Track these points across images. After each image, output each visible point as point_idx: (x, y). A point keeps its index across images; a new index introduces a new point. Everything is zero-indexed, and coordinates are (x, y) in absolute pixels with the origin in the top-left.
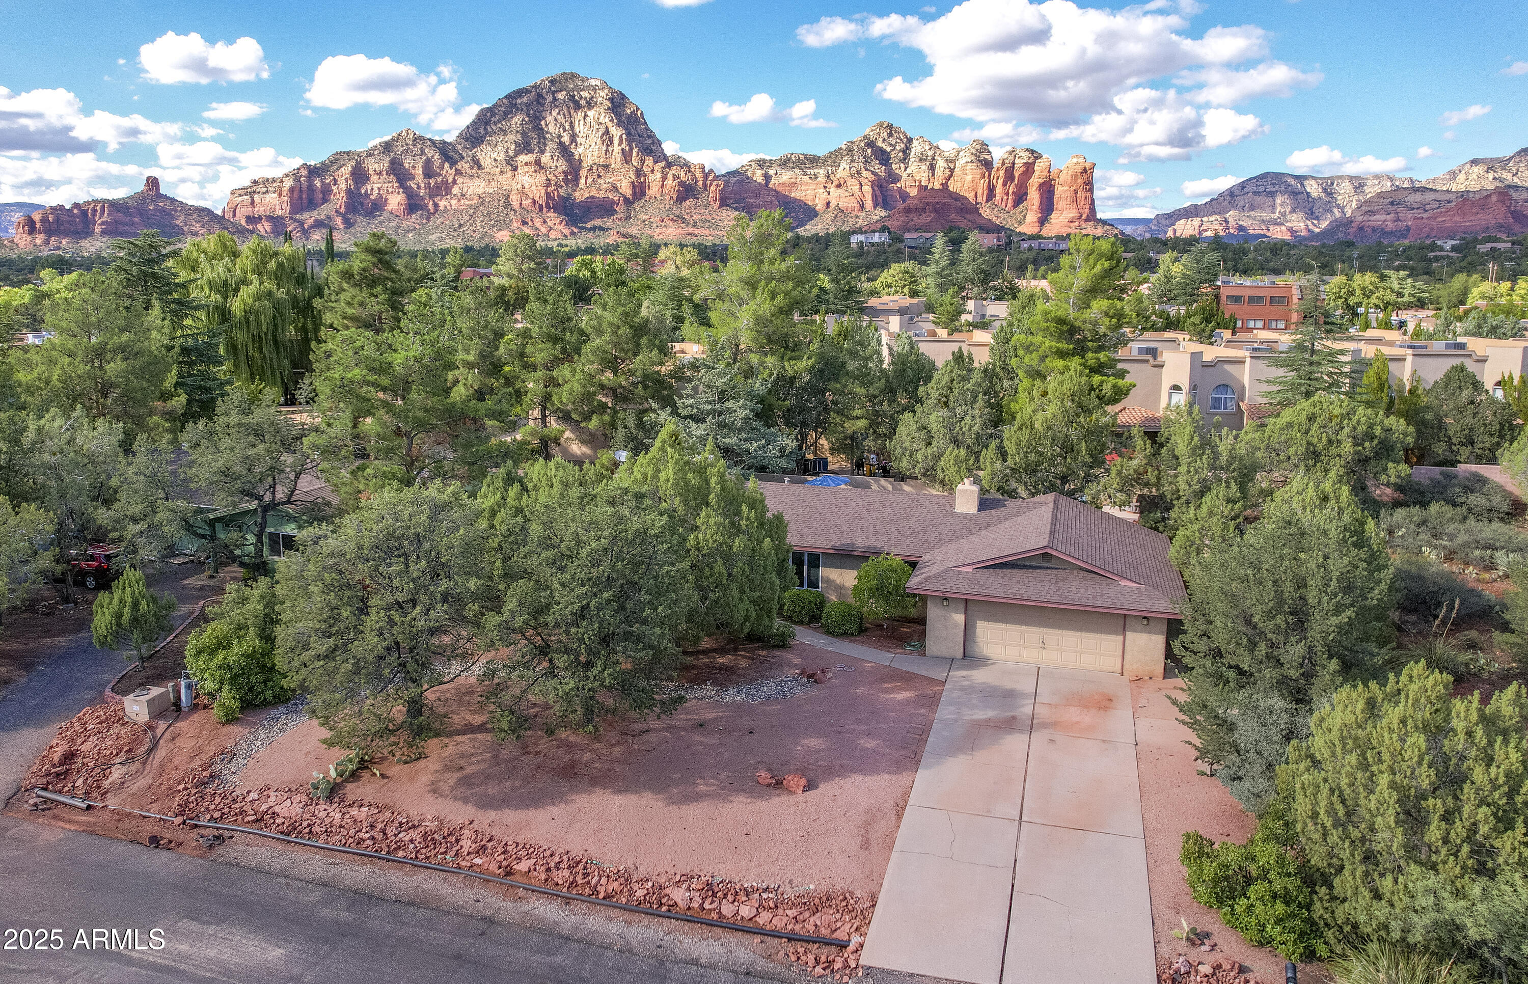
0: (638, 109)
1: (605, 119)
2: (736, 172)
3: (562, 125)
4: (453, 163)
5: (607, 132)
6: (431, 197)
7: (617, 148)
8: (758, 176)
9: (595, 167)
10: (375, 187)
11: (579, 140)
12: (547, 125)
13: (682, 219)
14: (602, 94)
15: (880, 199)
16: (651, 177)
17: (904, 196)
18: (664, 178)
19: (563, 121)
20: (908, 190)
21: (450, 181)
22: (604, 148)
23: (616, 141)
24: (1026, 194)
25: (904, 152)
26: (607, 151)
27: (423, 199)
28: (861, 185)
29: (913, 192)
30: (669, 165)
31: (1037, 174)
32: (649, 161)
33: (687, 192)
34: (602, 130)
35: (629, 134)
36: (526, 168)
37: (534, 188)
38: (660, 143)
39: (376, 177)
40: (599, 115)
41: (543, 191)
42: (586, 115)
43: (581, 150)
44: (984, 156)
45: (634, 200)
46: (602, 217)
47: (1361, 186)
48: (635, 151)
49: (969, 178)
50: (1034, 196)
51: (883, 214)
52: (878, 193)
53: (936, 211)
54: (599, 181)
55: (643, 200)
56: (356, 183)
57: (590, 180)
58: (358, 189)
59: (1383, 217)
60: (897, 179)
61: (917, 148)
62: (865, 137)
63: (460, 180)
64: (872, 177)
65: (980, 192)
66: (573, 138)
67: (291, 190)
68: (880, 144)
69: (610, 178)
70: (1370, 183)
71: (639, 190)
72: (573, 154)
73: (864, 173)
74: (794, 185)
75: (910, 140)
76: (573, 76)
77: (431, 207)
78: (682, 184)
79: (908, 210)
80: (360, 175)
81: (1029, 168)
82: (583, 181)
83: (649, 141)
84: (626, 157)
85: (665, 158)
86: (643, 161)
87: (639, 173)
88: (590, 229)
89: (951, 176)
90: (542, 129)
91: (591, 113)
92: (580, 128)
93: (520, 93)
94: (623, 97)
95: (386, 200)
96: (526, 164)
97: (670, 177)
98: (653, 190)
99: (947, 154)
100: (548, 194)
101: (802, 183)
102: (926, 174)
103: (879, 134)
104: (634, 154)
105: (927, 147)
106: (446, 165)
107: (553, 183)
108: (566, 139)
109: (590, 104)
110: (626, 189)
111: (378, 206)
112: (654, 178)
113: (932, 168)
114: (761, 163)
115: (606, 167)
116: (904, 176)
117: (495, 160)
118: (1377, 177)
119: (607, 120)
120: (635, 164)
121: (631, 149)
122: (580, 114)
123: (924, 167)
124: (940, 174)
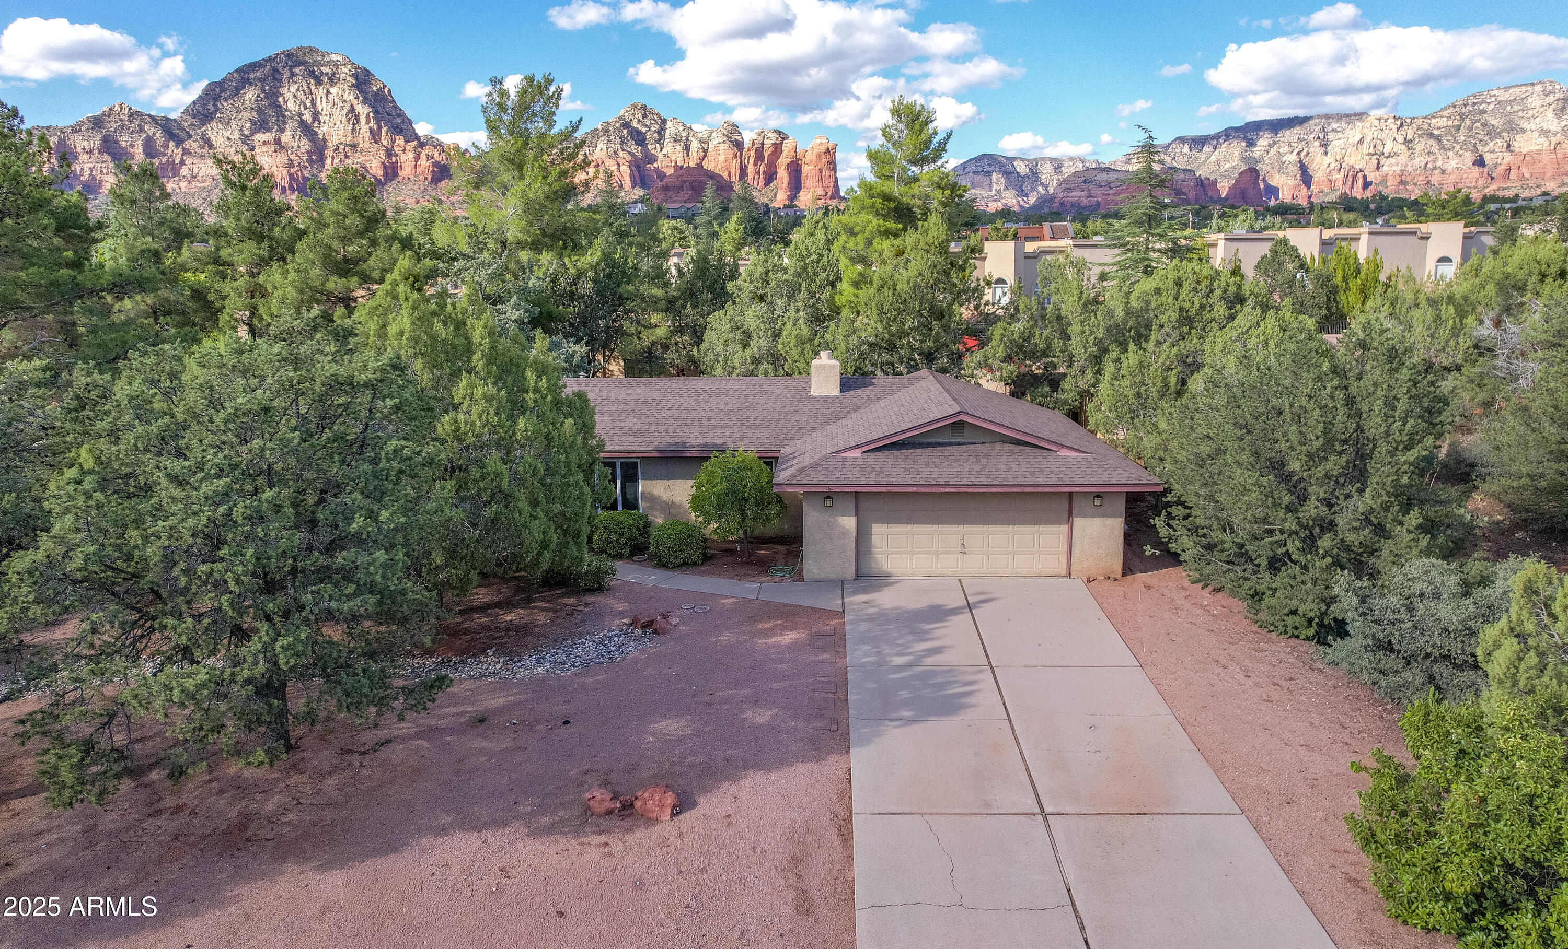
0: (385, 86)
1: (350, 96)
3: (302, 102)
4: (179, 142)
5: (352, 110)
7: (364, 128)
9: (341, 147)
10: (87, 165)
11: (322, 118)
12: (285, 102)
14: (345, 70)
15: (638, 179)
16: (403, 157)
17: (661, 175)
18: (417, 158)
19: (304, 98)
20: (664, 170)
21: (177, 161)
22: (351, 126)
23: (363, 120)
24: (776, 173)
25: (659, 133)
26: (353, 130)
28: (619, 165)
29: (670, 172)
30: (422, 145)
31: (784, 154)
32: (400, 140)
33: (441, 172)
34: (347, 108)
35: (376, 112)
36: (265, 148)
37: (274, 169)
38: (410, 123)
39: (86, 156)
40: (342, 92)
41: (285, 172)
42: (328, 92)
43: (324, 128)
44: (735, 136)
45: (386, 181)
47: (1060, 167)
48: (384, 130)
49: (722, 158)
50: (783, 174)
51: (642, 193)
52: (636, 173)
53: (693, 188)
54: (347, 161)
55: (395, 182)
57: (336, 161)
59: (1078, 194)
60: (653, 159)
61: (671, 129)
62: (620, 117)
63: (188, 161)
64: (629, 158)
65: (733, 172)
66: (316, 115)
68: (635, 124)
69: (358, 158)
70: (1066, 164)
71: (391, 171)
72: (316, 133)
73: (621, 154)
75: (664, 121)
76: (312, 50)
78: (436, 164)
79: (666, 188)
81: (777, 149)
82: (329, 161)
83: (399, 120)
84: (375, 136)
85: (417, 138)
86: (393, 141)
87: (389, 153)
89: (705, 156)
90: (280, 106)
91: (333, 90)
92: (322, 105)
93: (253, 66)
94: (367, 73)
95: (101, 181)
96: (264, 143)
97: (423, 156)
98: (406, 171)
99: (700, 135)
100: (290, 175)
102: (681, 155)
103: (634, 115)
104: (384, 133)
105: (681, 129)
106: (172, 144)
107: (296, 163)
108: (308, 117)
109: (333, 79)
110: (376, 169)
111: (91, 188)
112: (406, 159)
113: (687, 148)
115: (354, 146)
116: (660, 156)
117: (228, 139)
118: (1071, 159)
119: (352, 97)
120: (385, 143)
121: (380, 128)
122: (322, 91)
123: (679, 148)
124: (695, 154)
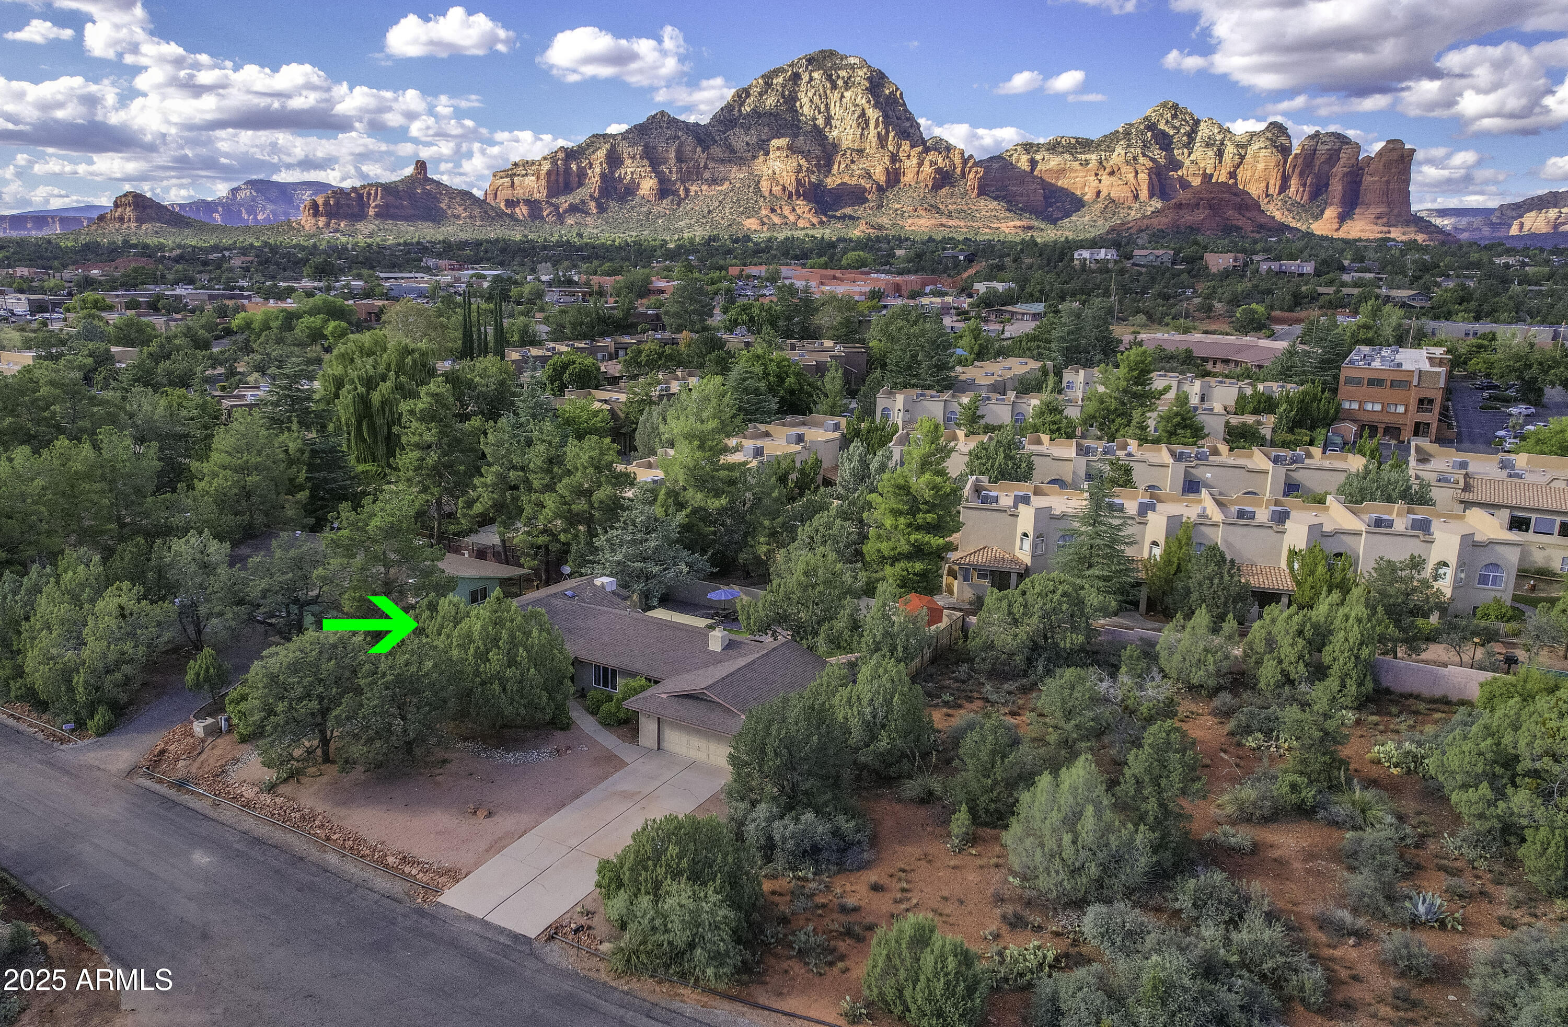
0: (897, 89)
1: (862, 100)
2: (999, 157)
3: (817, 107)
4: (706, 147)
5: (863, 114)
6: (682, 182)
7: (872, 132)
8: (1023, 163)
9: (849, 152)
10: (630, 169)
11: (834, 123)
12: (802, 107)
13: (934, 209)
14: (861, 73)
15: (1157, 189)
16: (907, 163)
17: (1185, 185)
18: (920, 164)
19: (819, 102)
20: (1189, 179)
22: (860, 131)
23: (872, 124)
25: (1189, 135)
26: (862, 134)
27: (674, 184)
28: (1137, 173)
29: (1196, 182)
30: (927, 150)
32: (906, 145)
33: (944, 179)
34: (858, 112)
35: (886, 116)
36: (778, 153)
37: (784, 174)
38: (918, 126)
39: (629, 161)
40: (857, 96)
41: (793, 178)
42: (842, 96)
43: (835, 133)
44: (1282, 140)
45: (887, 187)
46: (853, 205)
48: (892, 135)
49: (1261, 166)
51: (1159, 205)
52: (1156, 182)
53: (1211, 207)
54: (852, 166)
55: (897, 188)
56: (610, 167)
57: (843, 166)
58: (613, 173)
60: (1178, 165)
61: (1204, 131)
62: (1146, 119)
63: (711, 165)
64: (1149, 164)
65: (1272, 182)
66: (828, 120)
67: (549, 173)
68: (1162, 126)
69: (863, 164)
71: (894, 177)
72: (827, 138)
73: (1141, 159)
74: (1061, 172)
75: (1197, 122)
76: (832, 54)
77: (682, 193)
78: (939, 171)
79: (1185, 204)
80: (614, 159)
81: (1333, 156)
82: (836, 167)
83: (907, 124)
84: (882, 141)
85: (924, 142)
86: (899, 146)
87: (894, 158)
88: (839, 218)
89: (1241, 163)
90: (796, 111)
91: (848, 94)
92: (836, 110)
93: (776, 72)
94: (882, 75)
96: (778, 149)
97: (927, 163)
98: (908, 178)
99: (1238, 139)
100: (798, 181)
101: (1072, 170)
102: (1212, 161)
103: (1162, 115)
104: (891, 138)
105: (1216, 131)
106: (699, 150)
107: (804, 169)
108: (820, 122)
109: (848, 83)
110: (879, 174)
111: (631, 190)
112: (910, 164)
113: (1220, 154)
114: (1028, 147)
115: (860, 151)
116: (1187, 163)
117: (747, 144)
119: (864, 101)
120: (891, 148)
121: (887, 133)
122: (837, 95)
123: (1210, 153)
124: (1229, 161)
